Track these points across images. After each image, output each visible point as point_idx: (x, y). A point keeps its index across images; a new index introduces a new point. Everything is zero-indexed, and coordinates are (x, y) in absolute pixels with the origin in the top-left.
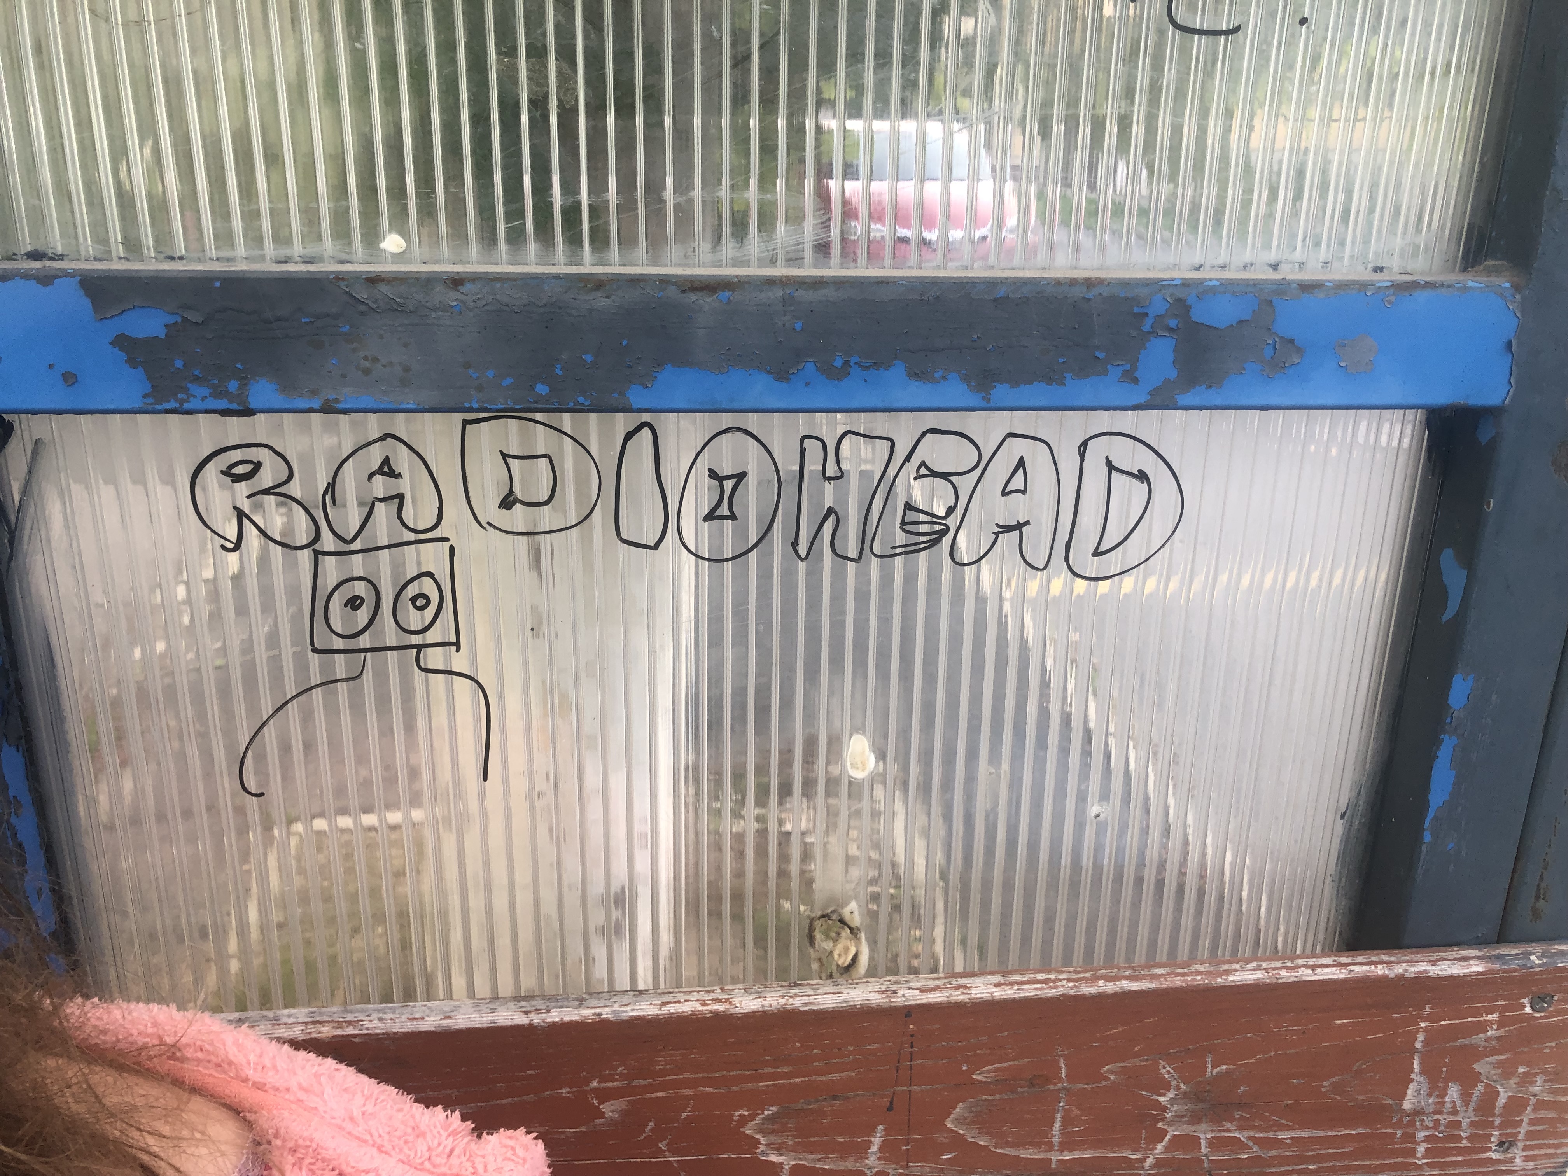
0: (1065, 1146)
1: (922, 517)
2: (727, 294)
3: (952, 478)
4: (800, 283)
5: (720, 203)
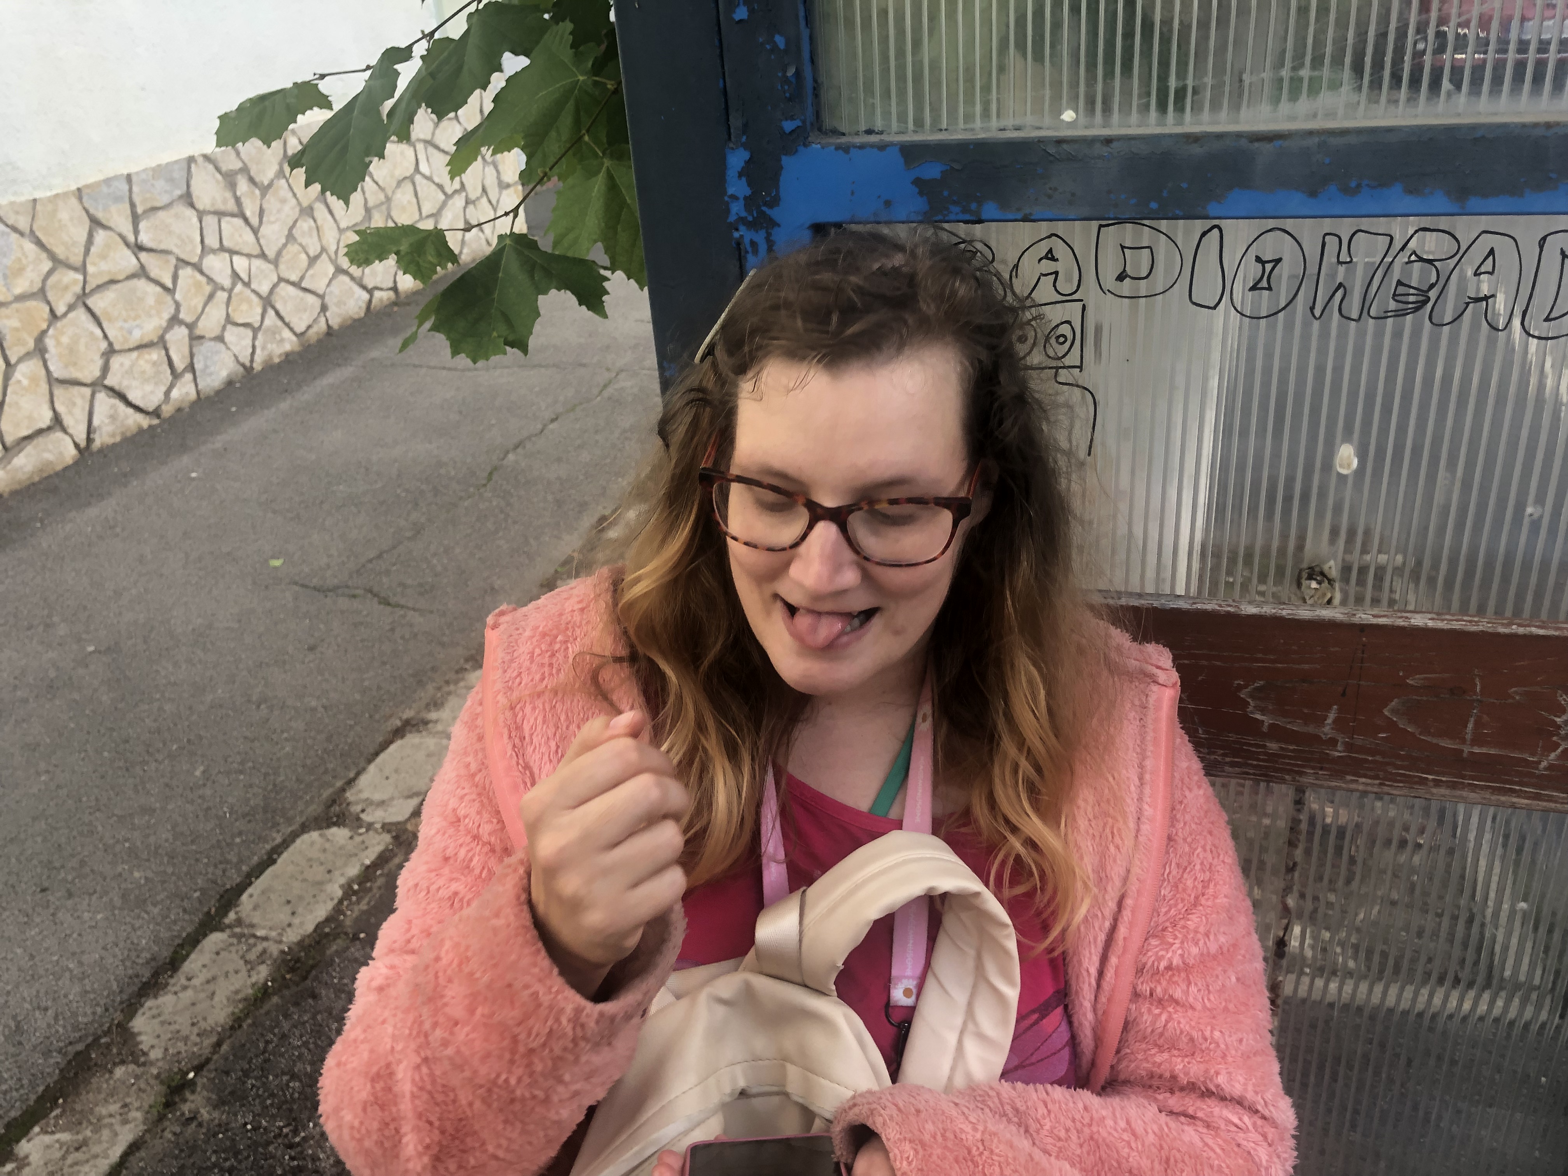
0: (1475, 742)
1: (1412, 291)
2: (1280, 142)
3: (1436, 263)
4: (1332, 132)
5: (1282, 80)
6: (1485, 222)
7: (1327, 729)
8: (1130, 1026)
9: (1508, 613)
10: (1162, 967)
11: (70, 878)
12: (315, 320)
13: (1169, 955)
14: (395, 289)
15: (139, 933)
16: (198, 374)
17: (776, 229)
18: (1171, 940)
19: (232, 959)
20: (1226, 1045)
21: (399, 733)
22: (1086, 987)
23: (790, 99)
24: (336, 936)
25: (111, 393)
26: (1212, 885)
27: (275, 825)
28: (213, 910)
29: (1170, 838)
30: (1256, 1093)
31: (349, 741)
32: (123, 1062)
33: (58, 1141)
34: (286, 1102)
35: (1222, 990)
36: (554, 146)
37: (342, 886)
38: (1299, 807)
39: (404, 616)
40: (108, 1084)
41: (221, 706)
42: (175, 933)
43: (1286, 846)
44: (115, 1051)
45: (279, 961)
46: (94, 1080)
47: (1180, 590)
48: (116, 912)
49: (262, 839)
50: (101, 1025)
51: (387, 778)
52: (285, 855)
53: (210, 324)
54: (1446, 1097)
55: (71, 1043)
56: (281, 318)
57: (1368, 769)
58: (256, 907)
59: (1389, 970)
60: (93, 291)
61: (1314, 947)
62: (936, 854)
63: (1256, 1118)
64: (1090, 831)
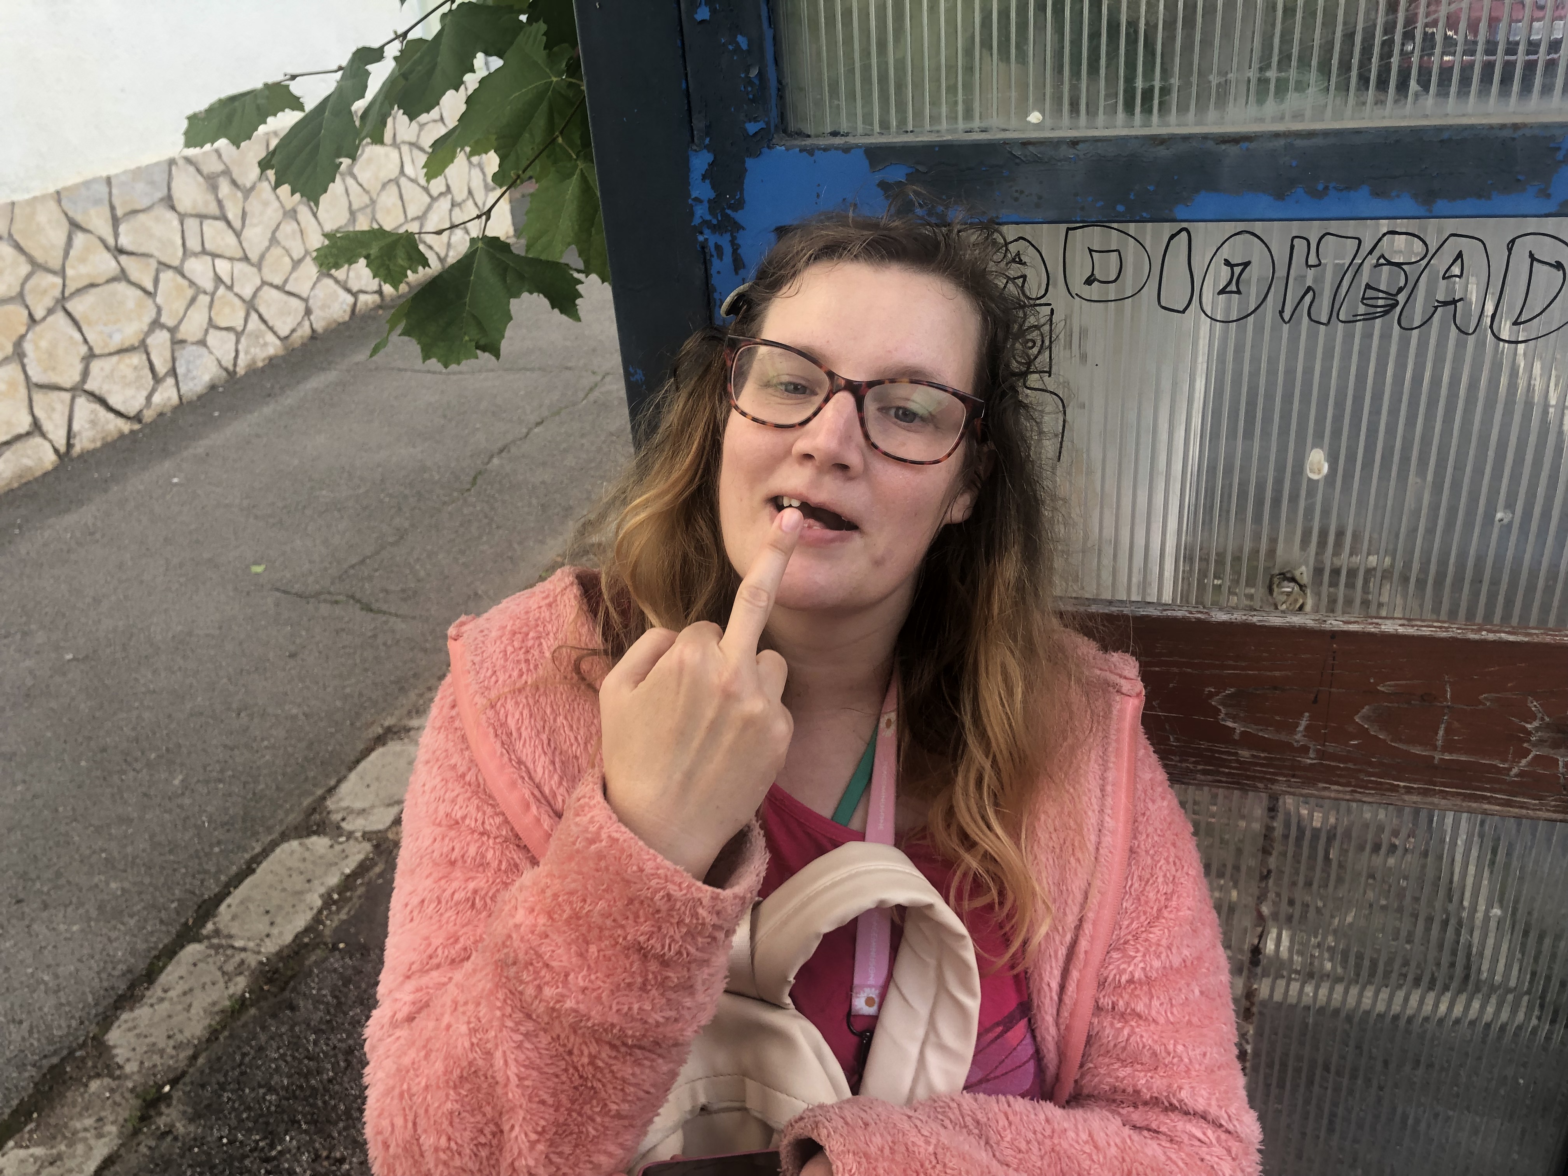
0: (1447, 748)
1: (1381, 295)
2: (1247, 144)
3: (1404, 267)
4: (1298, 135)
5: (1249, 81)
6: (1452, 225)
7: (1298, 737)
8: (1093, 1040)
9: (1479, 619)
10: (1123, 980)
11: (45, 889)
12: (299, 324)
13: (1131, 969)
14: (380, 292)
15: (115, 944)
16: (180, 378)
17: (741, 232)
18: (1133, 954)
19: (210, 971)
20: (1190, 1059)
21: (380, 740)
22: (1047, 1001)
23: (753, 101)
24: (316, 946)
25: (91, 398)
26: (1175, 898)
27: (255, 834)
28: (191, 921)
29: (1132, 851)
30: (1220, 1107)
31: (330, 748)
32: (98, 1076)
33: (32, 1155)
34: (261, 1116)
35: (1186, 1001)
36: (527, 148)
37: (322, 896)
38: (1273, 813)
39: (386, 622)
40: (83, 1098)
41: (201, 714)
42: (152, 945)
43: (1260, 854)
44: (90, 1064)
45: (257, 972)
46: (69, 1094)
47: (1167, 598)
48: (92, 924)
49: (242, 849)
50: (77, 1038)
51: (368, 786)
52: (264, 865)
53: (193, 327)
54: (1423, 1100)
55: (45, 1057)
56: (264, 322)
57: (1340, 776)
58: (234, 918)
59: (1365, 973)
60: (73, 294)
61: (1291, 950)
62: (891, 865)
63: (1220, 1132)
64: (1051, 844)
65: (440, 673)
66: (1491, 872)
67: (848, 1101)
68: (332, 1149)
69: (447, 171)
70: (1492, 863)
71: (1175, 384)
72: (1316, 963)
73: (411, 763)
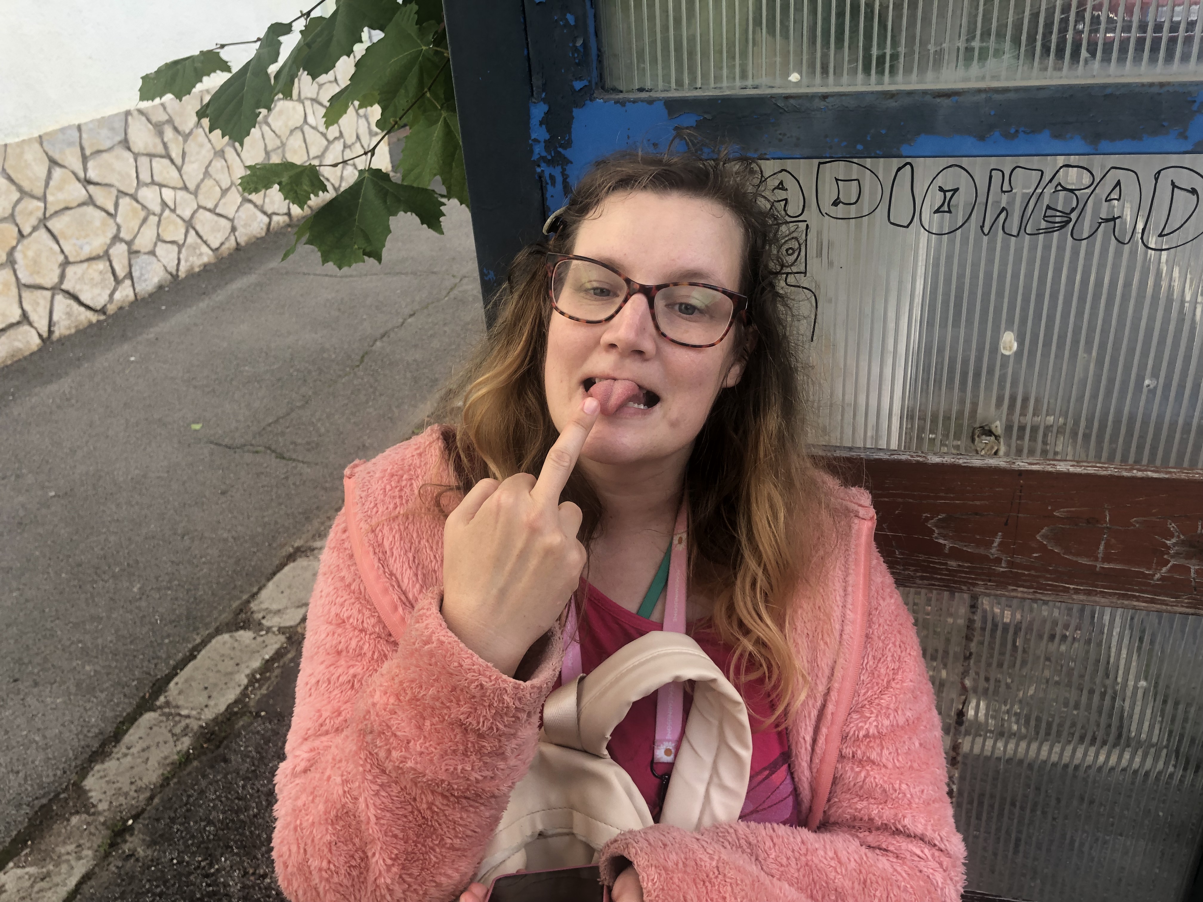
0: (1104, 560)
1: (1058, 214)
2: (957, 98)
3: (1076, 192)
4: (996, 91)
5: (958, 49)
6: (1112, 160)
7: (993, 551)
8: (838, 780)
9: (1131, 462)
10: (861, 735)
11: (36, 671)
12: (227, 239)
13: (867, 726)
14: (289, 214)
15: (90, 713)
16: (135, 280)
17: (569, 165)
18: (868, 715)
19: (163, 733)
20: (911, 795)
21: (291, 558)
22: (803, 751)
23: (578, 64)
24: (243, 714)
25: (67, 296)
26: (900, 673)
27: (196, 629)
28: (147, 695)
29: (867, 636)
30: (934, 831)
31: (253, 564)
32: (77, 812)
33: (27, 873)
34: (203, 842)
35: (909, 752)
36: (402, 101)
37: (247, 676)
38: (974, 610)
39: (295, 468)
40: (66, 829)
41: (153, 537)
42: (118, 713)
43: (964, 640)
44: (71, 804)
45: (198, 734)
46: (55, 827)
47: (894, 445)
48: (72, 697)
49: (186, 640)
50: (61, 784)
51: (282, 592)
52: (203, 652)
53: (144, 241)
54: (1086, 827)
55: (37, 798)
56: (200, 237)
57: (1025, 581)
58: (180, 693)
59: (1042, 732)
60: (52, 216)
61: (986, 715)
62: (685, 649)
63: (934, 850)
64: (806, 631)
65: (337, 506)
66: (1139, 656)
67: (651, 828)
68: (257, 867)
69: (341, 121)
70: (1139, 648)
71: (900, 282)
72: (1006, 725)
73: (315, 575)
